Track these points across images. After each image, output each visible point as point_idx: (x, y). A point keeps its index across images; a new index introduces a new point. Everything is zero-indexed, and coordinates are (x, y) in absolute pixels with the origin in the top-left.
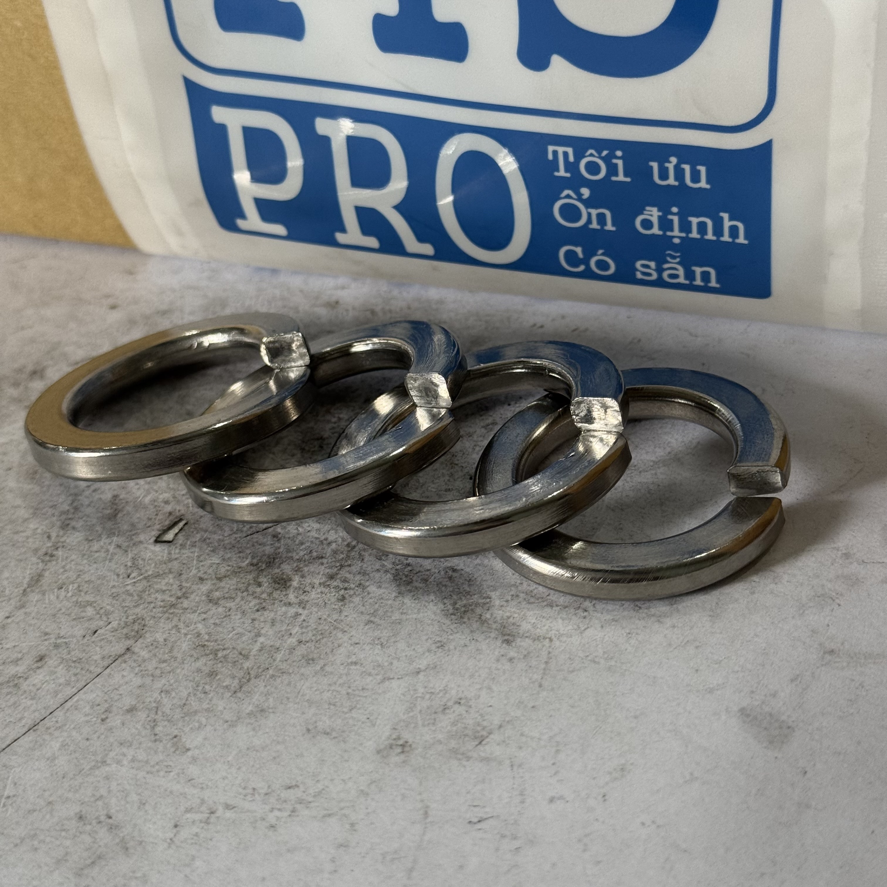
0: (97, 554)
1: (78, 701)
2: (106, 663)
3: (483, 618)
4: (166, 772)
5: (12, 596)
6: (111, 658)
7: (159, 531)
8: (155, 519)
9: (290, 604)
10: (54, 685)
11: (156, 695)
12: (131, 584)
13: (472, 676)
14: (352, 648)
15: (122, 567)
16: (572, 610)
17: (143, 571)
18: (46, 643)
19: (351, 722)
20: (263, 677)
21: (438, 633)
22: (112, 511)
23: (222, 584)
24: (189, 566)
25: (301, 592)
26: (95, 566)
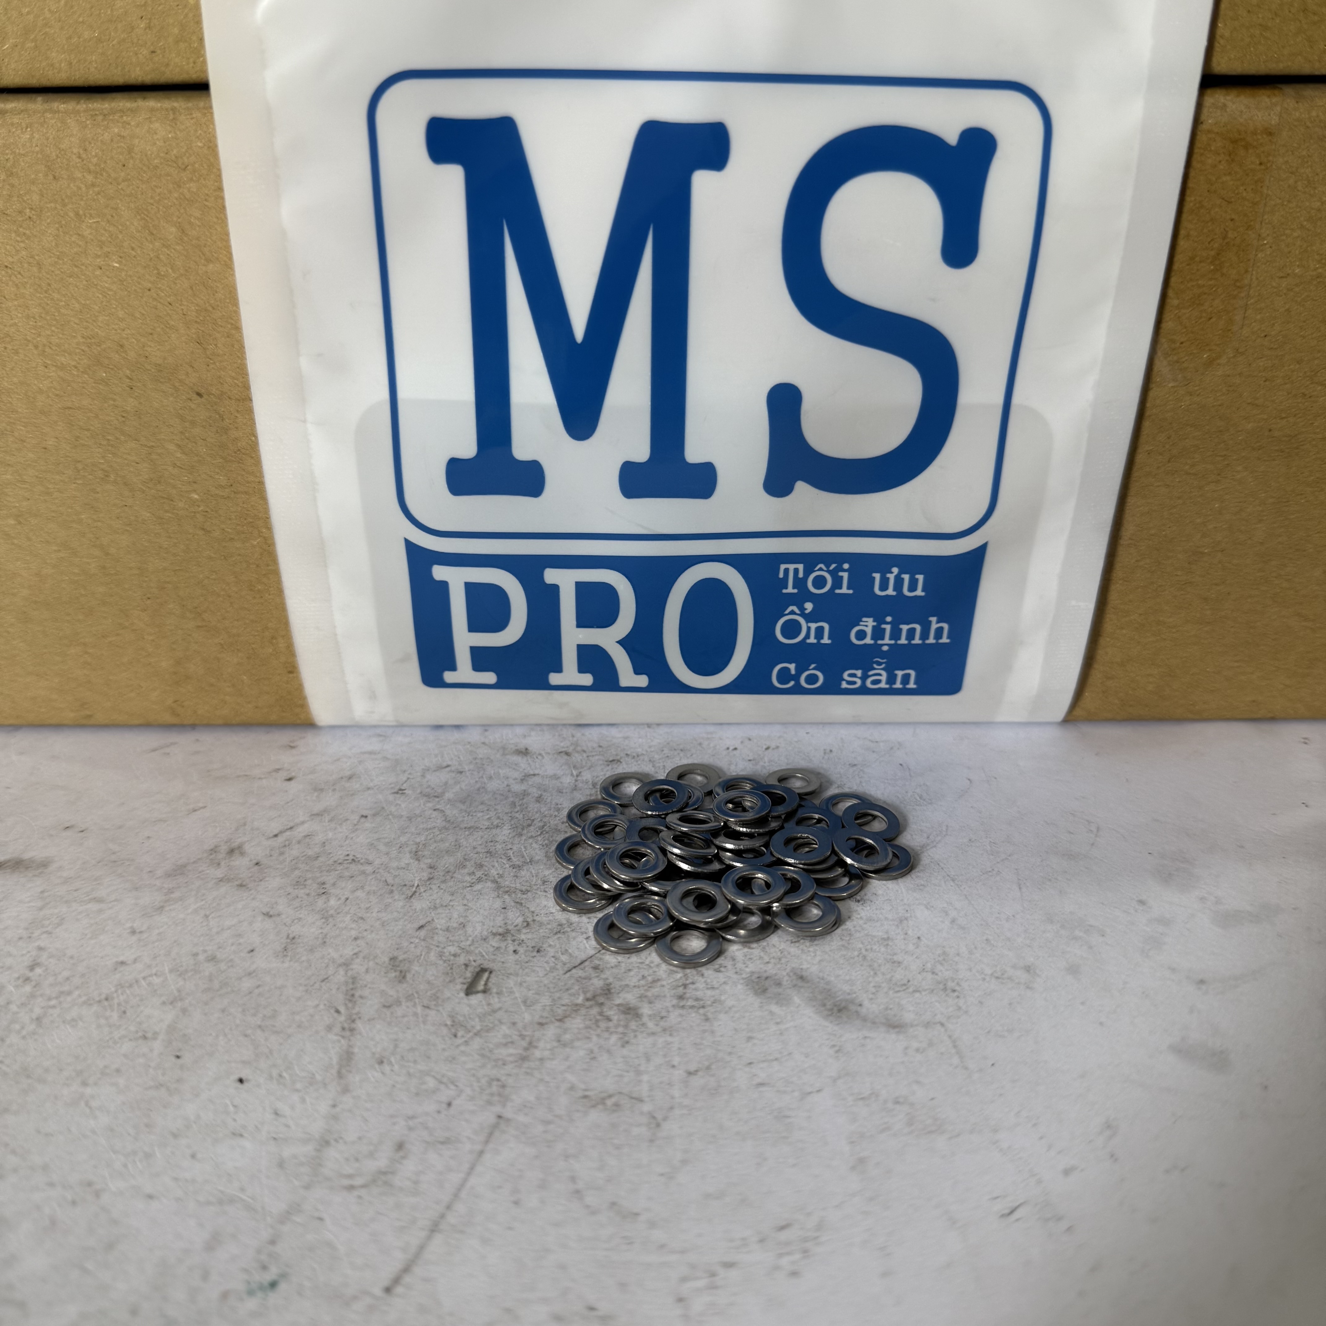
0: (405, 1020)
1: (472, 1188)
2: (482, 1138)
3: (862, 1015)
4: (628, 1244)
5: (326, 1081)
6: (485, 1130)
7: (465, 982)
10: (432, 1175)
11: (562, 1162)
12: (462, 1043)
13: (891, 1074)
14: (748, 1069)
15: (443, 1027)
16: (941, 992)
17: (469, 1028)
18: (396, 1127)
19: (800, 1145)
20: (672, 1118)
21: (826, 1037)
23: (567, 1025)
24: (519, 1013)
26: (409, 1031)
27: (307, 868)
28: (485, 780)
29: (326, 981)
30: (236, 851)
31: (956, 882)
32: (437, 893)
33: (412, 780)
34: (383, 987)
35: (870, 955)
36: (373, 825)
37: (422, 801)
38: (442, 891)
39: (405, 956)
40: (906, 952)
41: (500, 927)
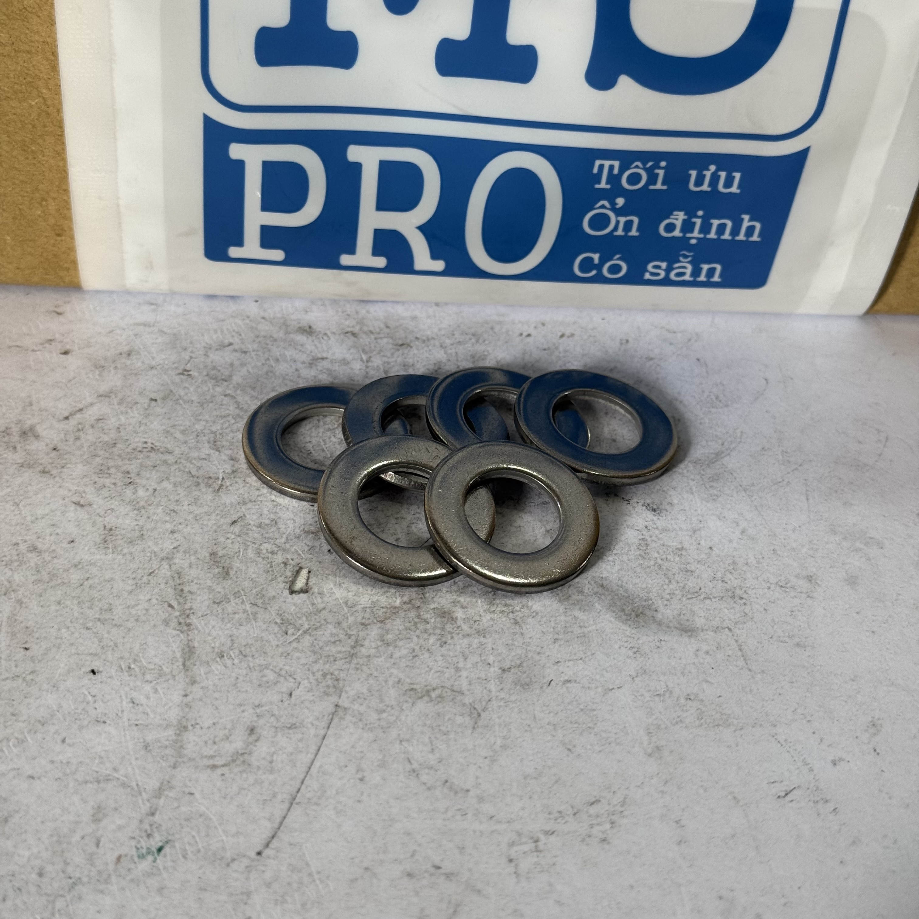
0: (237, 616)
1: (321, 767)
2: (324, 724)
3: (658, 620)
4: (462, 815)
5: (174, 673)
6: (326, 717)
7: (287, 583)
8: (273, 571)
9: (468, 635)
10: (284, 756)
11: (397, 746)
12: (294, 640)
13: (683, 674)
14: (555, 667)
15: (273, 625)
16: (730, 599)
17: (298, 626)
18: (246, 714)
19: (604, 735)
20: (490, 709)
21: (625, 639)
22: (221, 570)
23: (388, 626)
24: (342, 613)
25: (472, 622)
26: (242, 628)
27: (107, 455)
28: (272, 363)
29: (153, 575)
30: (29, 434)
31: (748, 492)
32: (244, 487)
33: (195, 360)
34: (209, 583)
35: (666, 564)
36: (164, 410)
37: (210, 385)
38: (248, 485)
39: (224, 552)
40: (699, 562)
41: (311, 525)
